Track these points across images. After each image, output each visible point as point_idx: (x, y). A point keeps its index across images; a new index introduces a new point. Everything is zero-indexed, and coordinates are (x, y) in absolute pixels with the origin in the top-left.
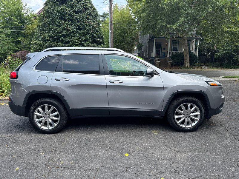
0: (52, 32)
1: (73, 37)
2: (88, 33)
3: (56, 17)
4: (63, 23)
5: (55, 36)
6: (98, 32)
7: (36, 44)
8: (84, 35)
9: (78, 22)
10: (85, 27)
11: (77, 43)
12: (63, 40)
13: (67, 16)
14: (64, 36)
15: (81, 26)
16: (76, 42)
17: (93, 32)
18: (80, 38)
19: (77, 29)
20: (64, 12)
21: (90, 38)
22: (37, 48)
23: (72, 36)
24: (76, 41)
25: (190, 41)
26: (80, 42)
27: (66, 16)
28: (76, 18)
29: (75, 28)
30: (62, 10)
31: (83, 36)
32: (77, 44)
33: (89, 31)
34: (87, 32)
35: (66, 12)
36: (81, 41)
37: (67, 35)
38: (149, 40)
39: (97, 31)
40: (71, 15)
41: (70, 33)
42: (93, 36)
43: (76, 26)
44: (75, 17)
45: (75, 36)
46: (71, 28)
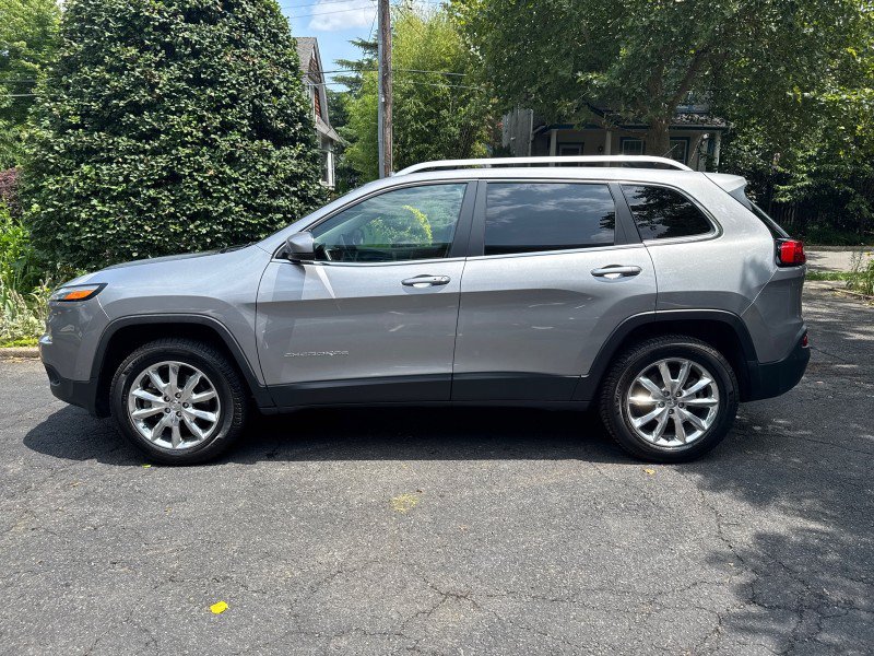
0: (90, 93)
1: (173, 113)
2: (234, 98)
3: (107, 34)
4: (133, 60)
5: (103, 108)
6: (282, 94)
7: (31, 139)
8: (217, 105)
9: (195, 54)
10: (223, 77)
11: (189, 139)
12: (133, 126)
13: (151, 29)
14: (137, 109)
15: (205, 73)
16: (186, 135)
17: (260, 97)
18: (201, 119)
19: (188, 81)
20: (136, 15)
21: (243, 118)
22: (35, 154)
23: (168, 111)
24: (186, 129)
25: (688, 139)
26: (201, 134)
27: (146, 30)
28: (187, 41)
29: (179, 79)
30: (131, 8)
31: (216, 110)
32: (188, 142)
33: (238, 90)
34: (231, 96)
35: (147, 14)
36: (206, 132)
37: (150, 107)
38: (536, 135)
39: (277, 93)
40: (164, 28)
41: (160, 99)
42: (257, 110)
43: (185, 72)
44: (183, 37)
45: (180, 111)
46: (163, 78)
